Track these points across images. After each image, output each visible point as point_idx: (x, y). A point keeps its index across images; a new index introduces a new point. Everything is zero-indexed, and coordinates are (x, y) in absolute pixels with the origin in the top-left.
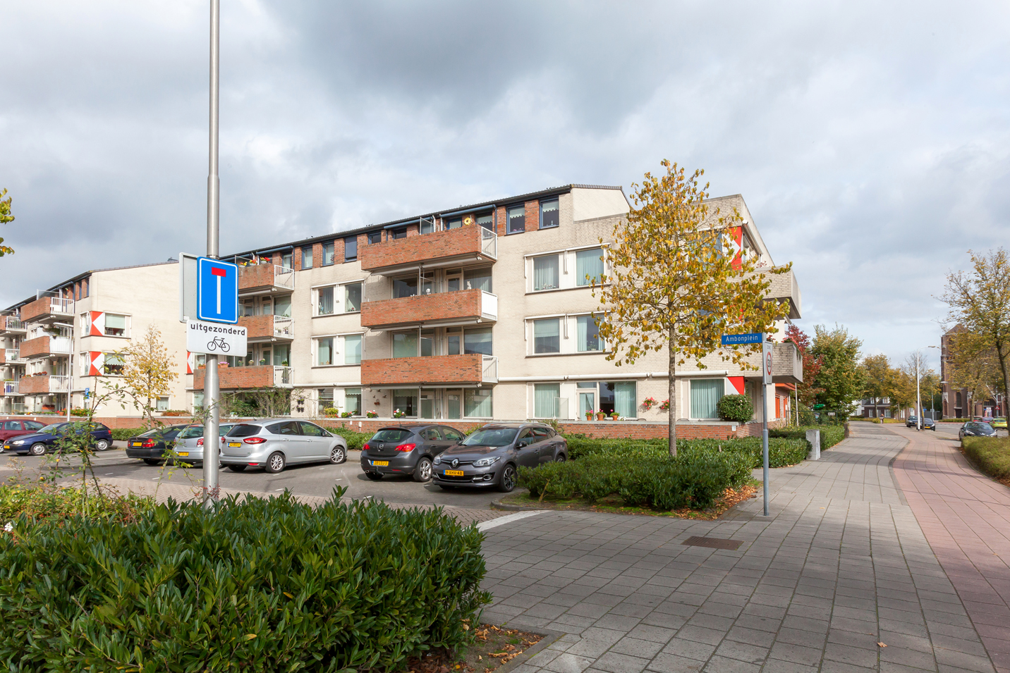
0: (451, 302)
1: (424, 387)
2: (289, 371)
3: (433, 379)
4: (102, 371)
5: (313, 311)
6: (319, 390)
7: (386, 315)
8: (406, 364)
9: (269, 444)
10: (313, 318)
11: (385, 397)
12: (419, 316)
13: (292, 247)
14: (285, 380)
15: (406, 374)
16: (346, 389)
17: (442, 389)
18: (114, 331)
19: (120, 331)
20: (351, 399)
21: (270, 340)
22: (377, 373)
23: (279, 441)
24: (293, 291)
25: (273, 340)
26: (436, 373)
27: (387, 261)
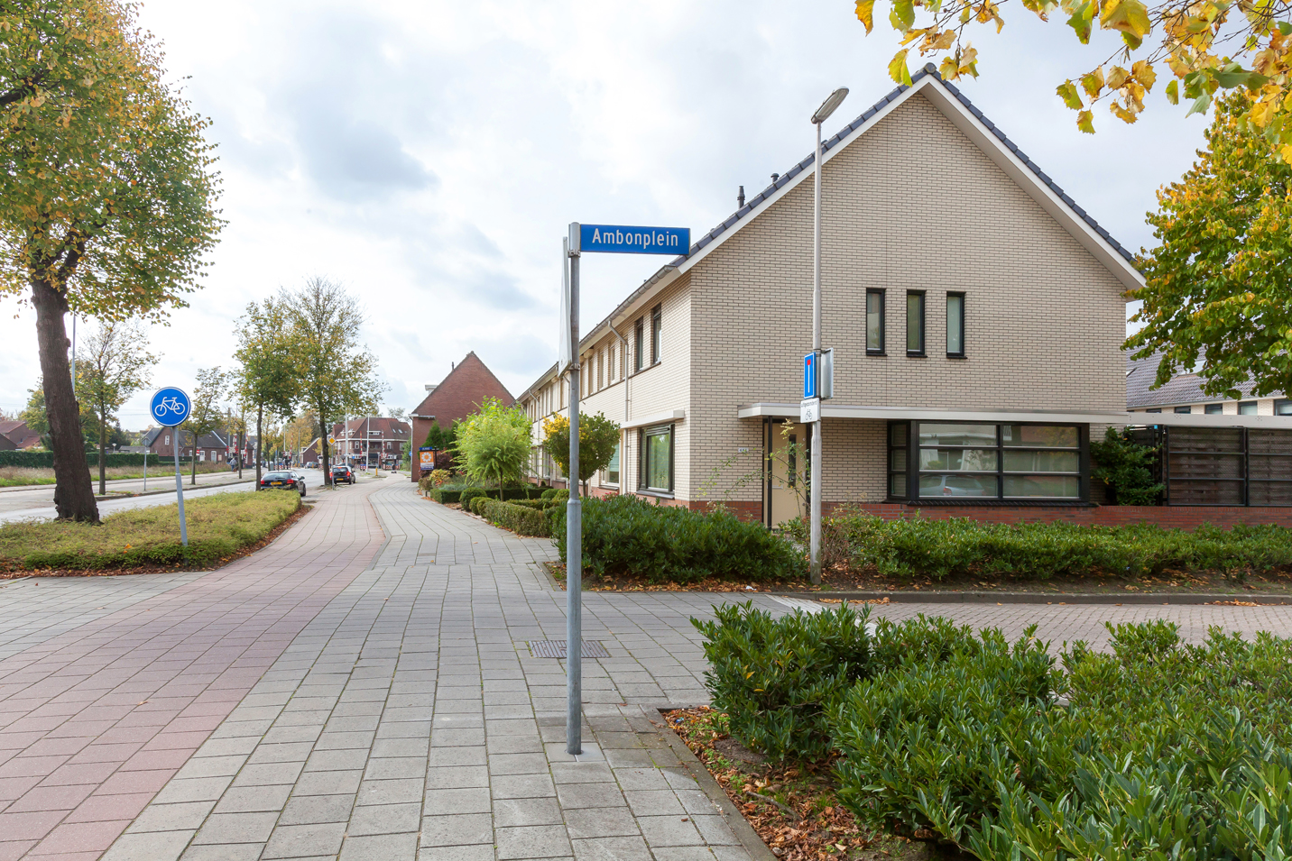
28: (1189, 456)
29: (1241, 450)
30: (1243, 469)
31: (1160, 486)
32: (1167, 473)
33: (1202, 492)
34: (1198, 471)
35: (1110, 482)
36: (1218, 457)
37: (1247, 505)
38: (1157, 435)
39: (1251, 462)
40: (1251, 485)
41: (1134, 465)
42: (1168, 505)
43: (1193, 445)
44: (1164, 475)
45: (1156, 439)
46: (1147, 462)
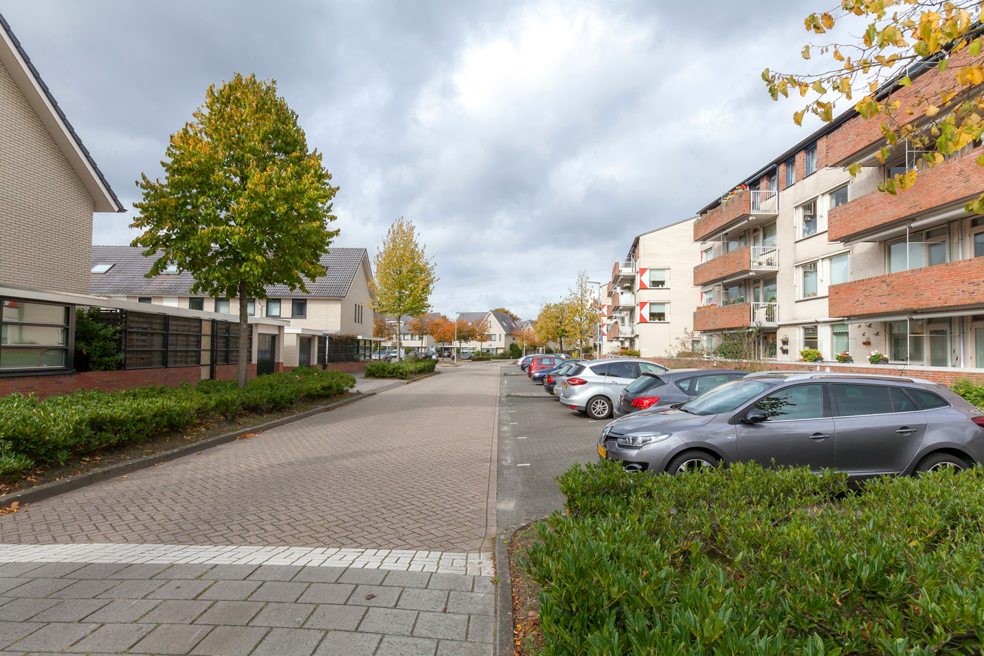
0: (952, 176)
1: (915, 317)
2: (775, 307)
3: (924, 304)
4: (648, 319)
5: (797, 234)
6: (805, 329)
7: (858, 219)
8: (884, 284)
9: (589, 387)
10: (796, 242)
11: (877, 334)
12: (903, 211)
13: (774, 165)
14: (770, 317)
15: (884, 300)
16: (832, 326)
17: (962, 318)
18: (657, 284)
19: (662, 283)
20: (841, 337)
21: (747, 275)
22: (847, 300)
23: (604, 384)
24: (777, 216)
25: (751, 274)
26: (928, 294)
27: (858, 143)
28: (137, 333)
29: (164, 330)
30: (165, 344)
31: (122, 356)
32: (125, 346)
33: (143, 358)
34: (142, 344)
35: (87, 353)
36: (152, 334)
37: (167, 367)
38: (119, 317)
39: (170, 338)
40: (169, 353)
41: (105, 338)
42: (125, 369)
43: (140, 325)
44: (123, 347)
45: (118, 320)
46: (115, 338)
